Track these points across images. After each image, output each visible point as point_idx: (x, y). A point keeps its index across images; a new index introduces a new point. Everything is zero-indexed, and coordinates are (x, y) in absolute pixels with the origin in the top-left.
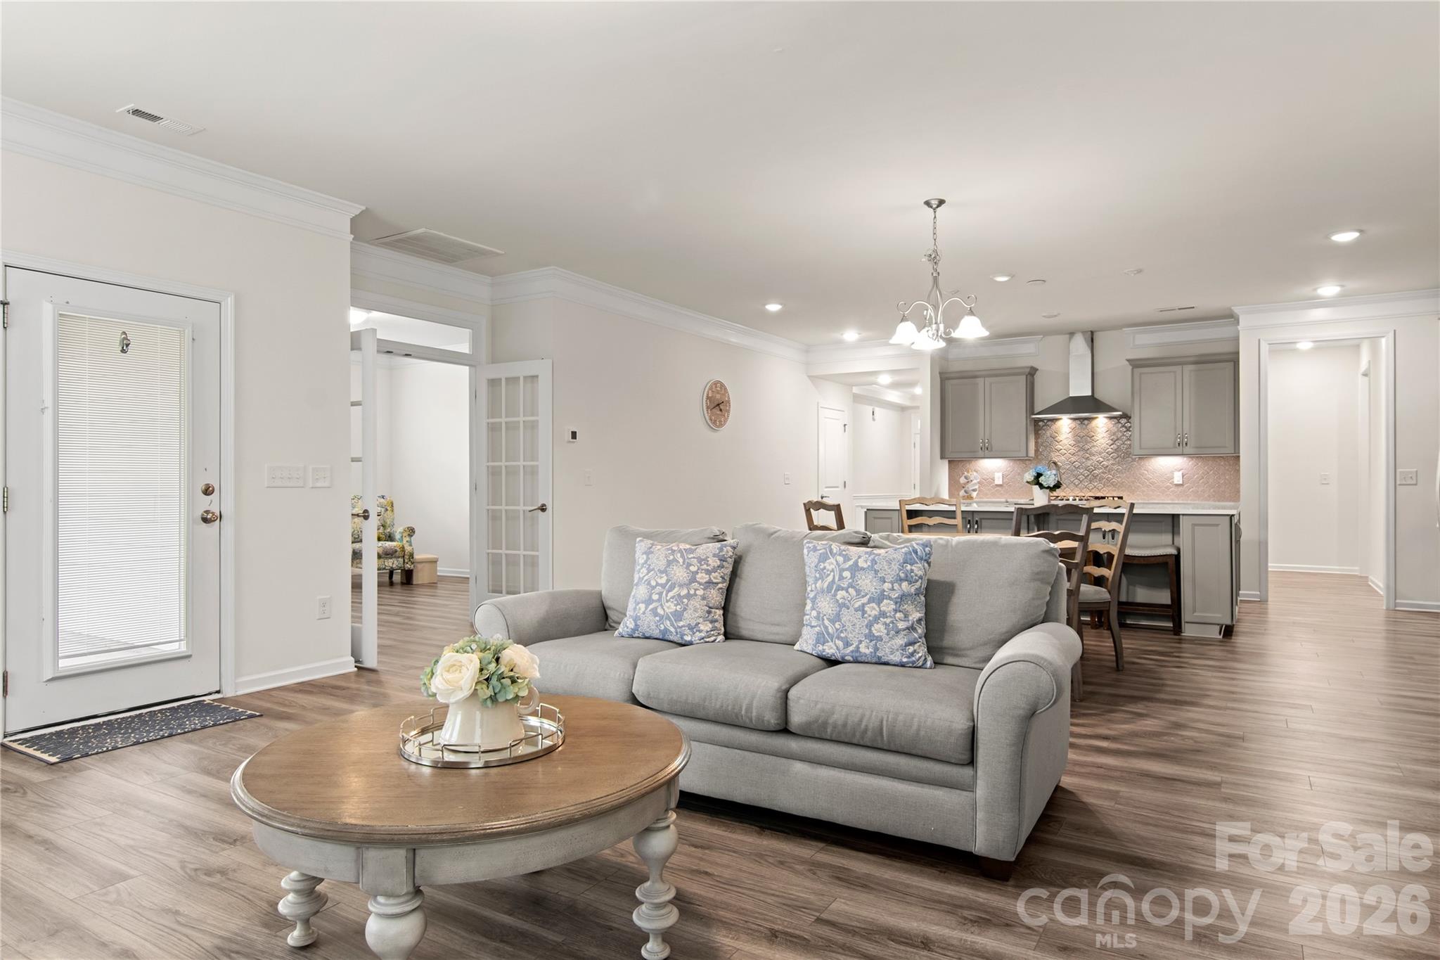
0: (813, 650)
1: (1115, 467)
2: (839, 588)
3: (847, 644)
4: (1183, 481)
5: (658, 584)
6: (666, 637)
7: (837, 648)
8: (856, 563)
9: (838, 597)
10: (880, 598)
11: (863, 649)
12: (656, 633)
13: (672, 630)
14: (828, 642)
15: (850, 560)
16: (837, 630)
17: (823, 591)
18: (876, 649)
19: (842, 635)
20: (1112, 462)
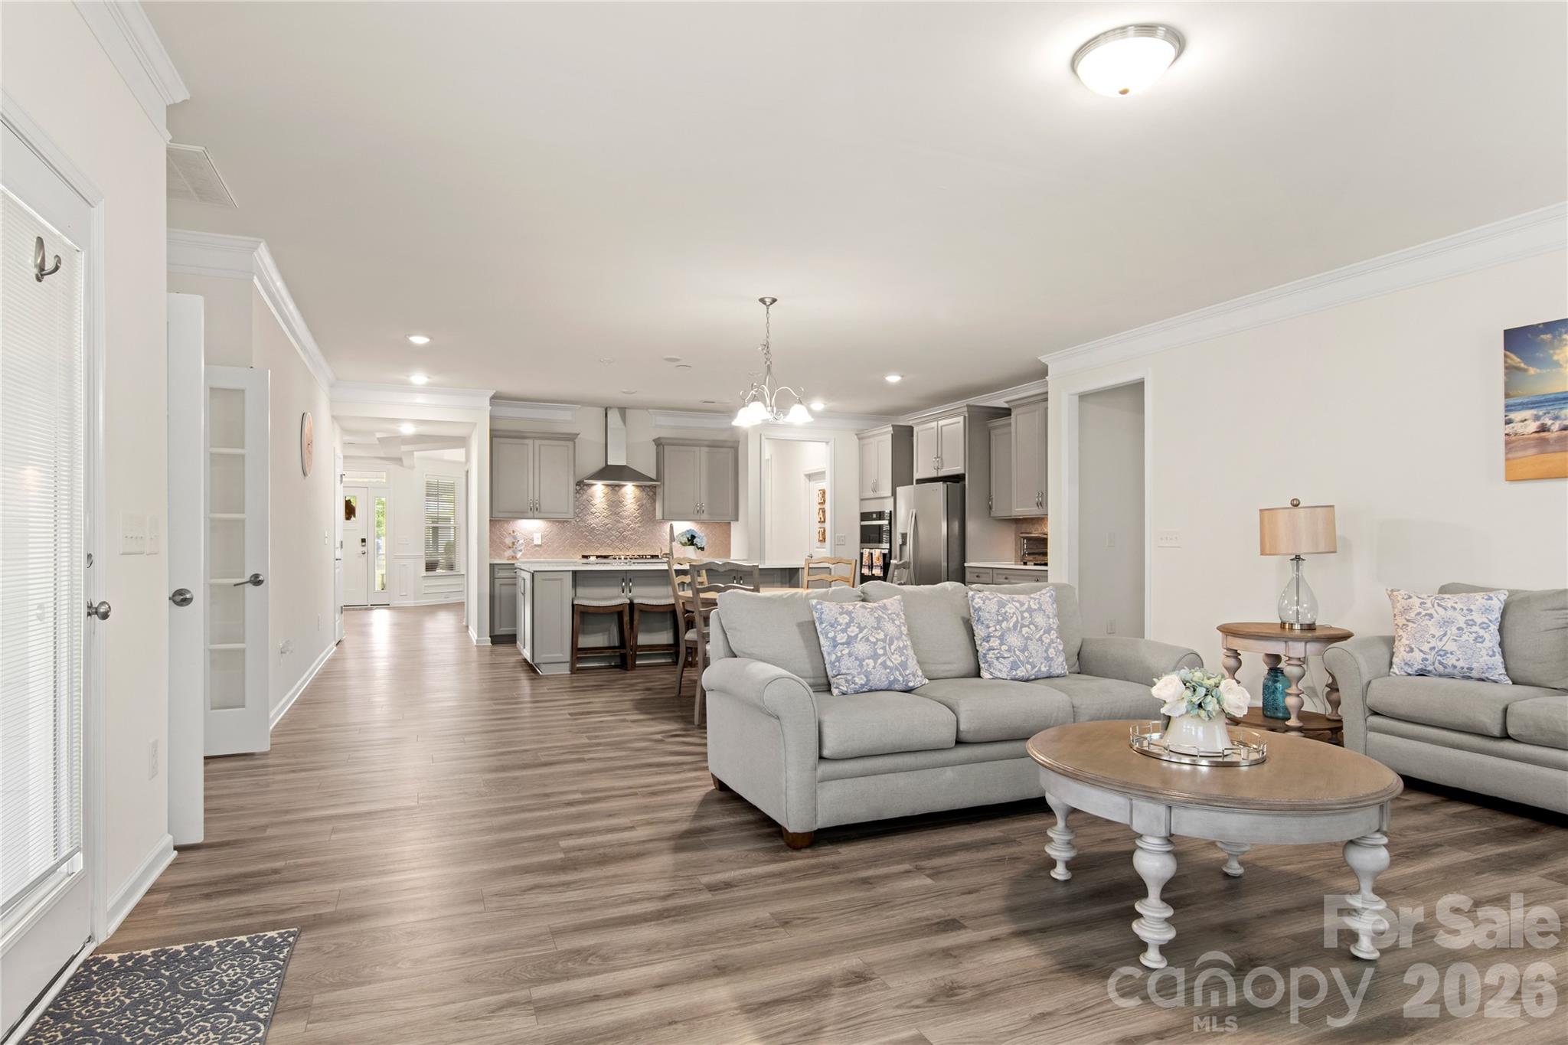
0: (1008, 675)
1: (641, 529)
2: (1023, 626)
3: (1034, 667)
5: (878, 640)
6: (892, 687)
7: (1027, 671)
8: (1029, 606)
9: (1024, 633)
10: (1048, 631)
11: (1043, 669)
12: (884, 684)
13: (901, 679)
14: (1020, 667)
15: (1024, 604)
16: (1026, 657)
17: (1009, 629)
18: (1050, 667)
19: (1031, 660)
20: (637, 525)
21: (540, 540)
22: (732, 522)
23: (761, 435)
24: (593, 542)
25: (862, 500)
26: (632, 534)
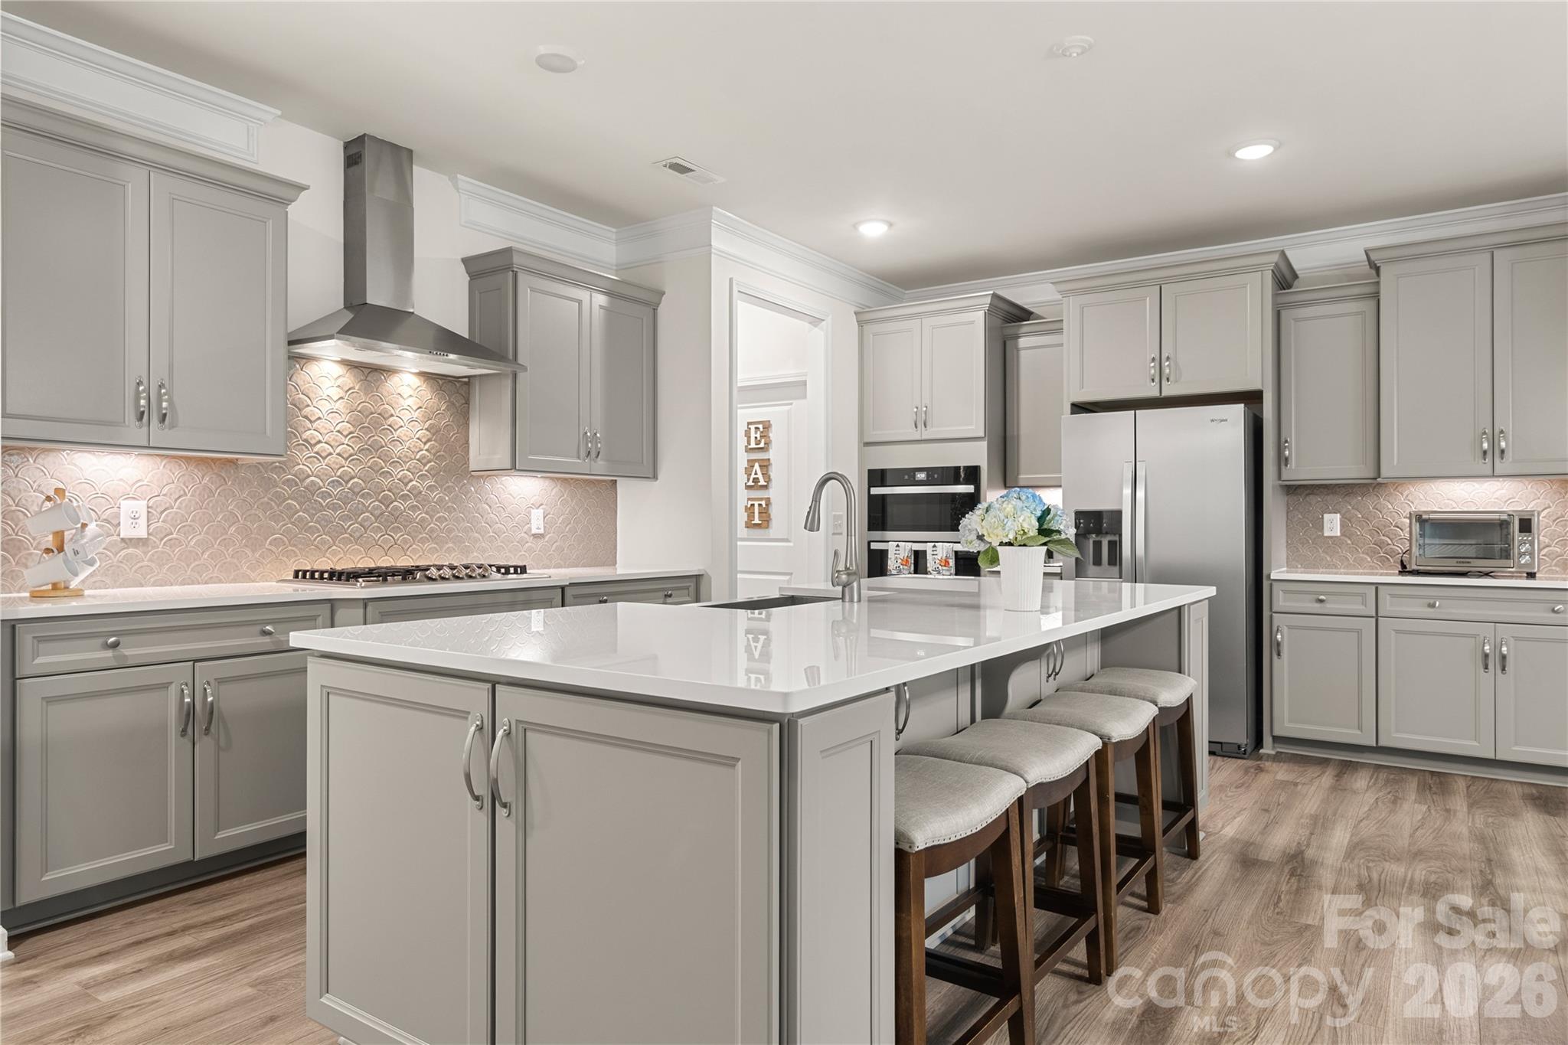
1: (436, 495)
4: (545, 527)
20: (429, 482)
21: (143, 521)
22: (623, 486)
23: (731, 280)
24: (311, 530)
25: (867, 444)
26: (413, 508)
